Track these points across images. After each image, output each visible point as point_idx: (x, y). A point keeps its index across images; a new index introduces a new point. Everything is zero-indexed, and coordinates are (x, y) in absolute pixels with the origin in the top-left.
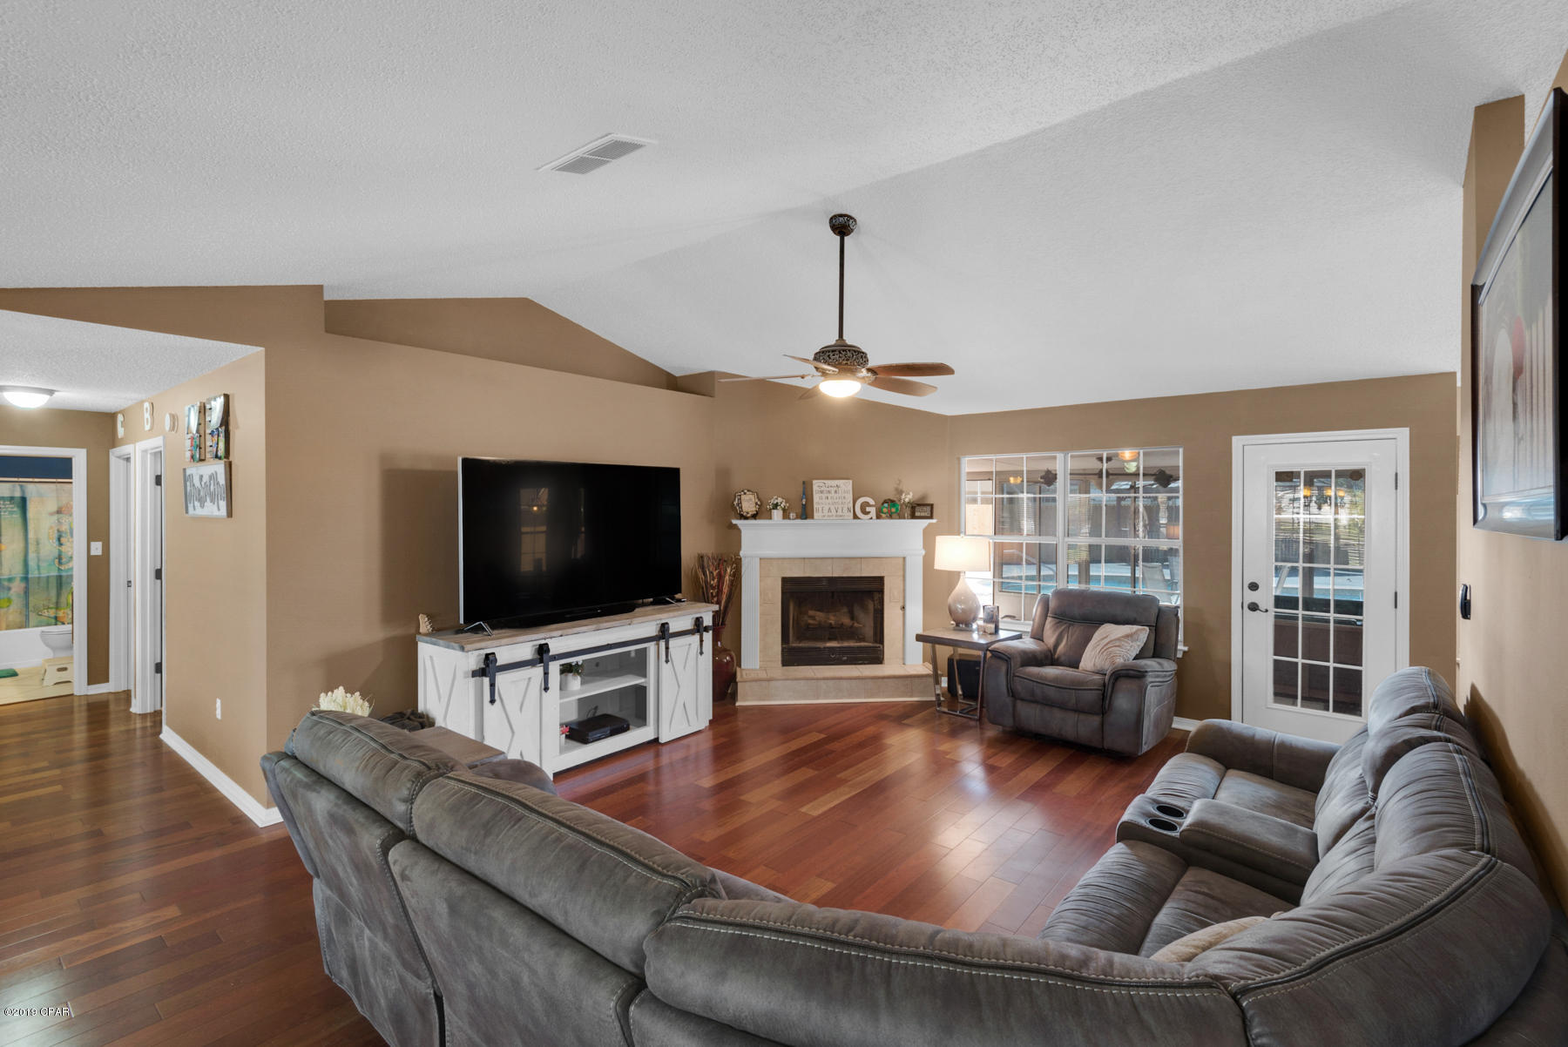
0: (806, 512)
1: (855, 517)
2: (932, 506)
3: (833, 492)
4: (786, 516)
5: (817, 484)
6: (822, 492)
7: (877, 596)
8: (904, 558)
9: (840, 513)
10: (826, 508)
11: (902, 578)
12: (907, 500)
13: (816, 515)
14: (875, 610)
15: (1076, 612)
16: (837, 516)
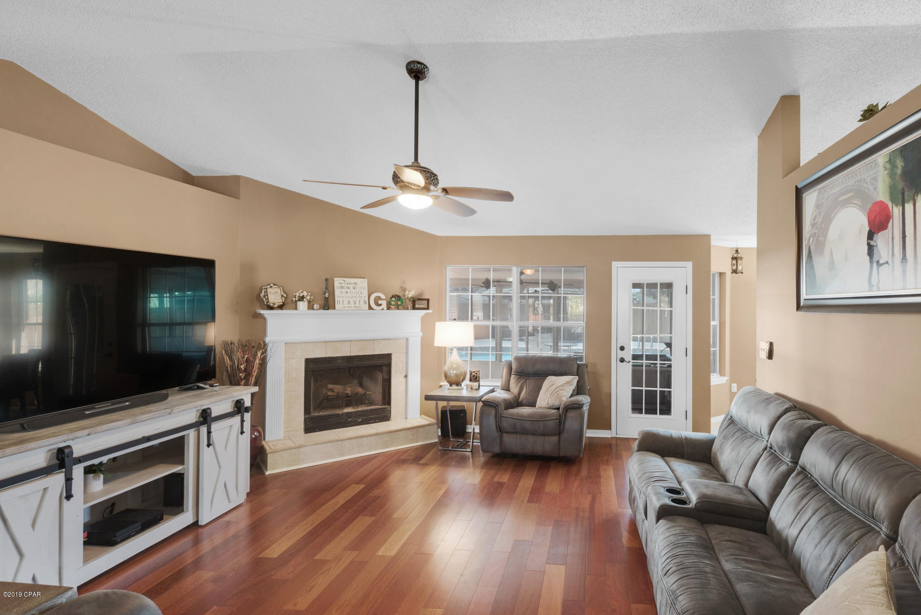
0: (328, 304)
1: (370, 308)
2: (428, 300)
3: (352, 288)
4: (311, 307)
5: (337, 282)
6: (342, 288)
7: (385, 369)
8: (407, 339)
9: (357, 305)
10: (346, 302)
11: (405, 354)
12: (410, 296)
13: (337, 306)
14: (384, 380)
15: (530, 369)
16: (355, 307)
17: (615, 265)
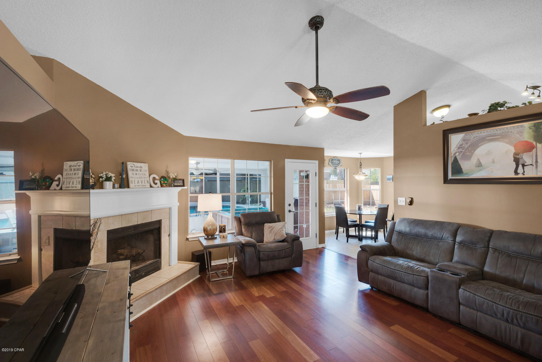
2: (184, 180)
3: (139, 171)
4: (114, 186)
5: (129, 165)
6: (133, 170)
8: (170, 209)
9: (143, 184)
11: (168, 219)
12: (173, 177)
13: (131, 185)
15: (254, 221)
16: (142, 186)
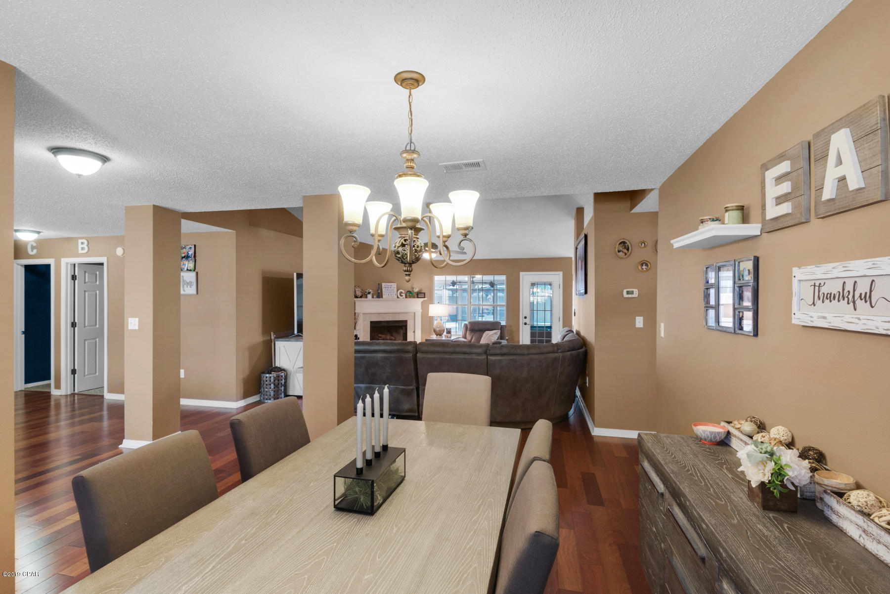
0: (380, 296)
1: (398, 297)
2: (425, 293)
3: (390, 288)
4: (373, 297)
5: (383, 285)
6: (386, 288)
7: (404, 328)
8: (415, 313)
9: (392, 296)
10: (387, 294)
11: (413, 321)
12: (416, 291)
13: (384, 297)
14: (404, 334)
15: (477, 328)
17: (521, 274)
